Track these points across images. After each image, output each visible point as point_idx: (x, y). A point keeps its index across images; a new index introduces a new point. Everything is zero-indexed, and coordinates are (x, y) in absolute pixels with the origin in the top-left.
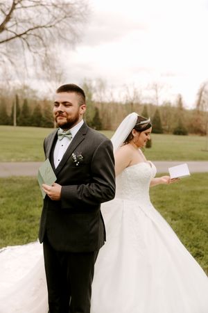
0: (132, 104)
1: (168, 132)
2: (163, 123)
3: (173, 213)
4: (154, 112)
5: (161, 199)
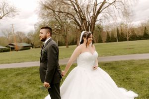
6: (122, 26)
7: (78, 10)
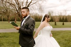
0: (60, 16)
1: (69, 21)
2: (68, 19)
3: (65, 39)
4: (65, 17)
5: (63, 36)
6: (37, 14)
7: (17, 3)
